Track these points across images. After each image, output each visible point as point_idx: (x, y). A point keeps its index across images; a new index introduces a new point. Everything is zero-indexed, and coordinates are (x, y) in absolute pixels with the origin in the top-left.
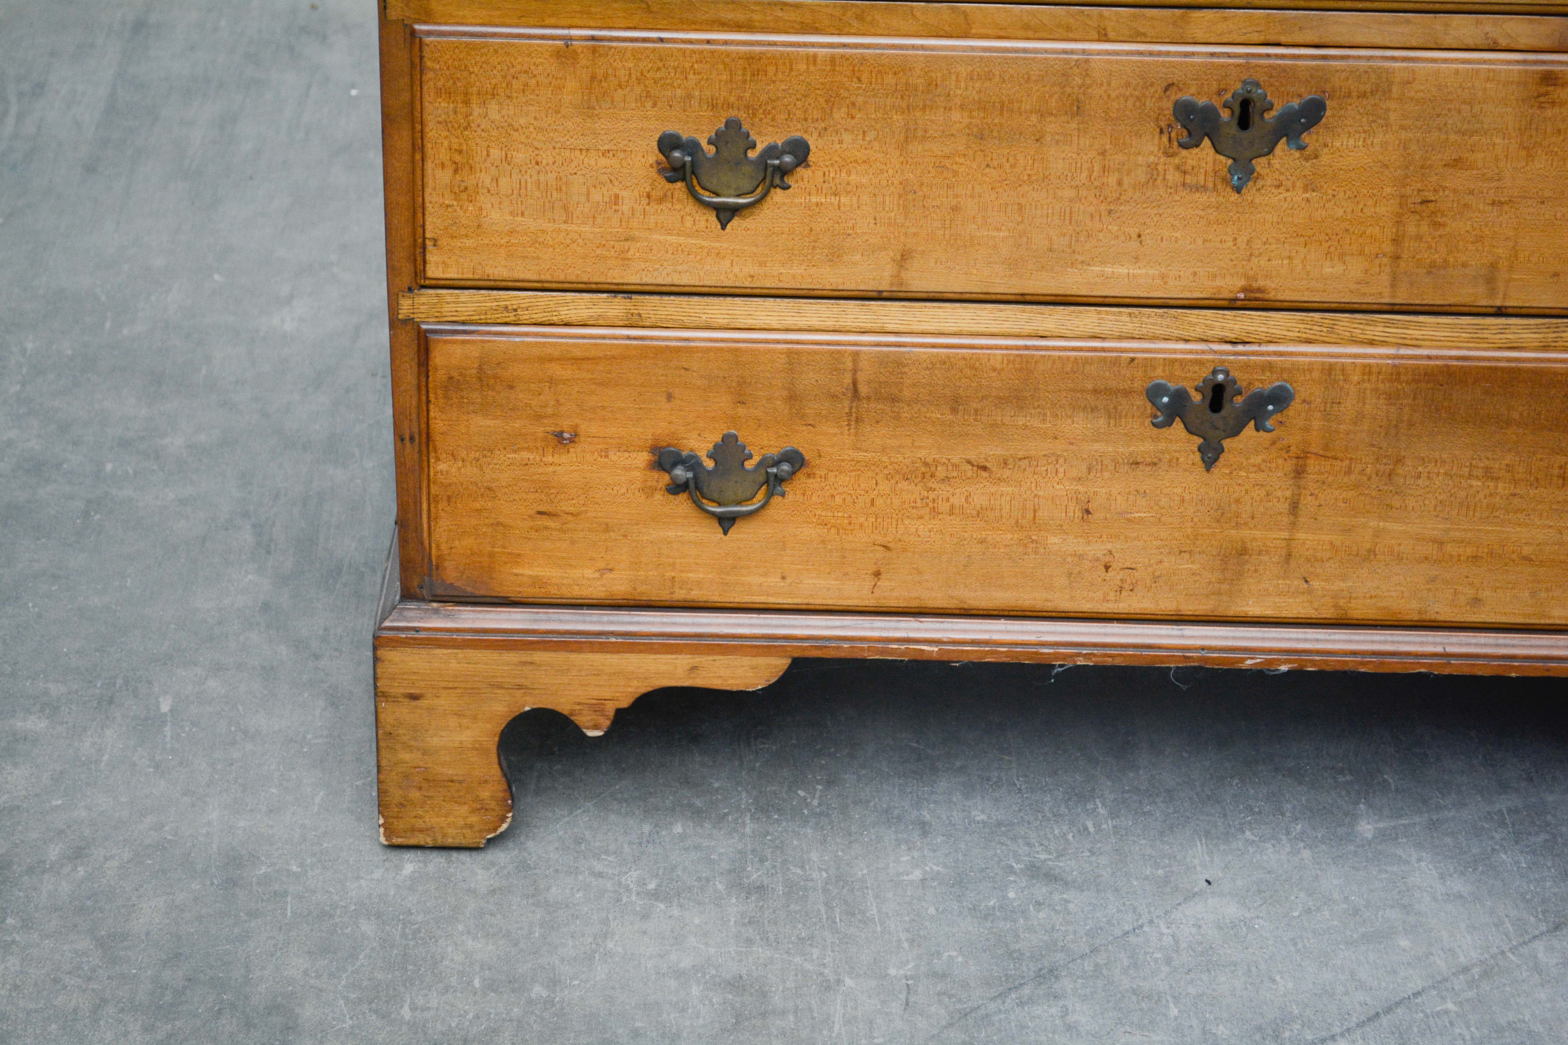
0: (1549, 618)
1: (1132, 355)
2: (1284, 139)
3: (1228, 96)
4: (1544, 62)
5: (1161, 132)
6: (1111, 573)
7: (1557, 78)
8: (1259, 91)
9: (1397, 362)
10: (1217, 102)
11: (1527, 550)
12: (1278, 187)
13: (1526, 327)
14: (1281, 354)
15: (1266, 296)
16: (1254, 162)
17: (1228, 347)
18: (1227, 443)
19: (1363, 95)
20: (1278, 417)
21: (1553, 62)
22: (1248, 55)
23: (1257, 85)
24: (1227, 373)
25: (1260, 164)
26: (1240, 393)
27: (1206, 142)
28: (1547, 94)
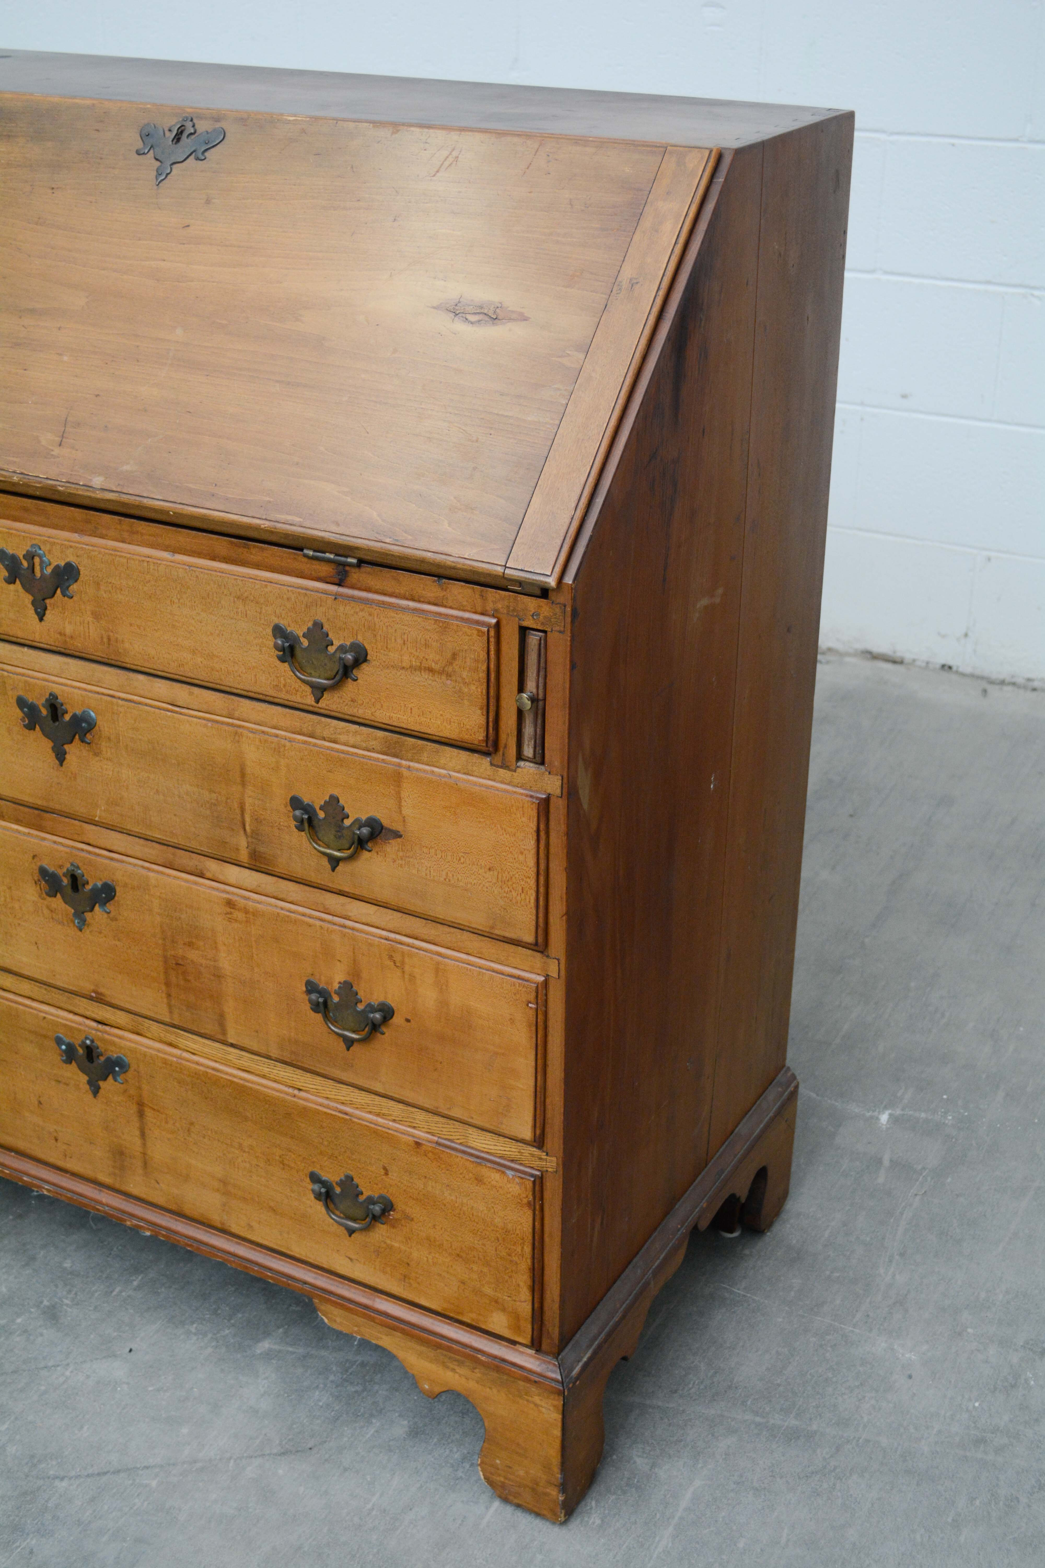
0: (292, 1251)
1: (44, 1015)
2: (97, 905)
3: (65, 870)
4: (228, 893)
5: (36, 883)
6: (59, 1144)
7: (234, 905)
8: (79, 871)
9: (180, 1061)
10: (60, 872)
11: (272, 1204)
12: (100, 933)
13: (252, 1060)
14: (120, 1037)
15: (106, 999)
16: (85, 914)
17: (94, 1024)
18: (101, 1083)
19: (133, 888)
20: (123, 1076)
21: (233, 894)
22: (73, 847)
23: (78, 868)
24: (92, 1041)
25: (88, 915)
26: (102, 1055)
27: (59, 895)
28: (231, 913)
